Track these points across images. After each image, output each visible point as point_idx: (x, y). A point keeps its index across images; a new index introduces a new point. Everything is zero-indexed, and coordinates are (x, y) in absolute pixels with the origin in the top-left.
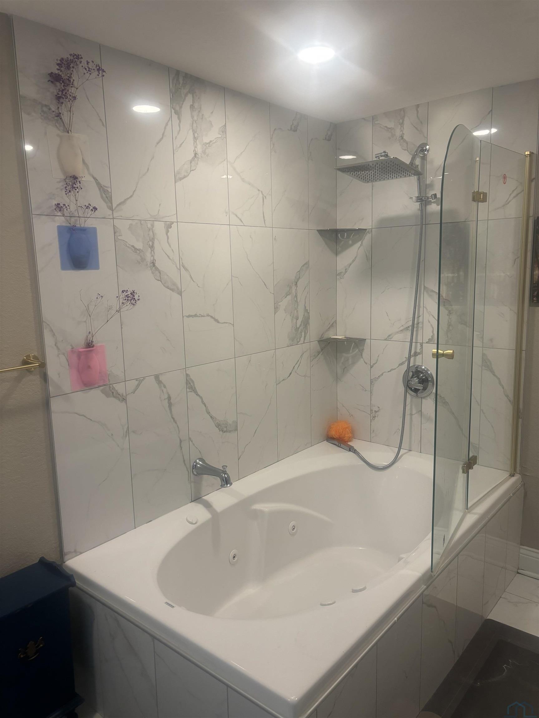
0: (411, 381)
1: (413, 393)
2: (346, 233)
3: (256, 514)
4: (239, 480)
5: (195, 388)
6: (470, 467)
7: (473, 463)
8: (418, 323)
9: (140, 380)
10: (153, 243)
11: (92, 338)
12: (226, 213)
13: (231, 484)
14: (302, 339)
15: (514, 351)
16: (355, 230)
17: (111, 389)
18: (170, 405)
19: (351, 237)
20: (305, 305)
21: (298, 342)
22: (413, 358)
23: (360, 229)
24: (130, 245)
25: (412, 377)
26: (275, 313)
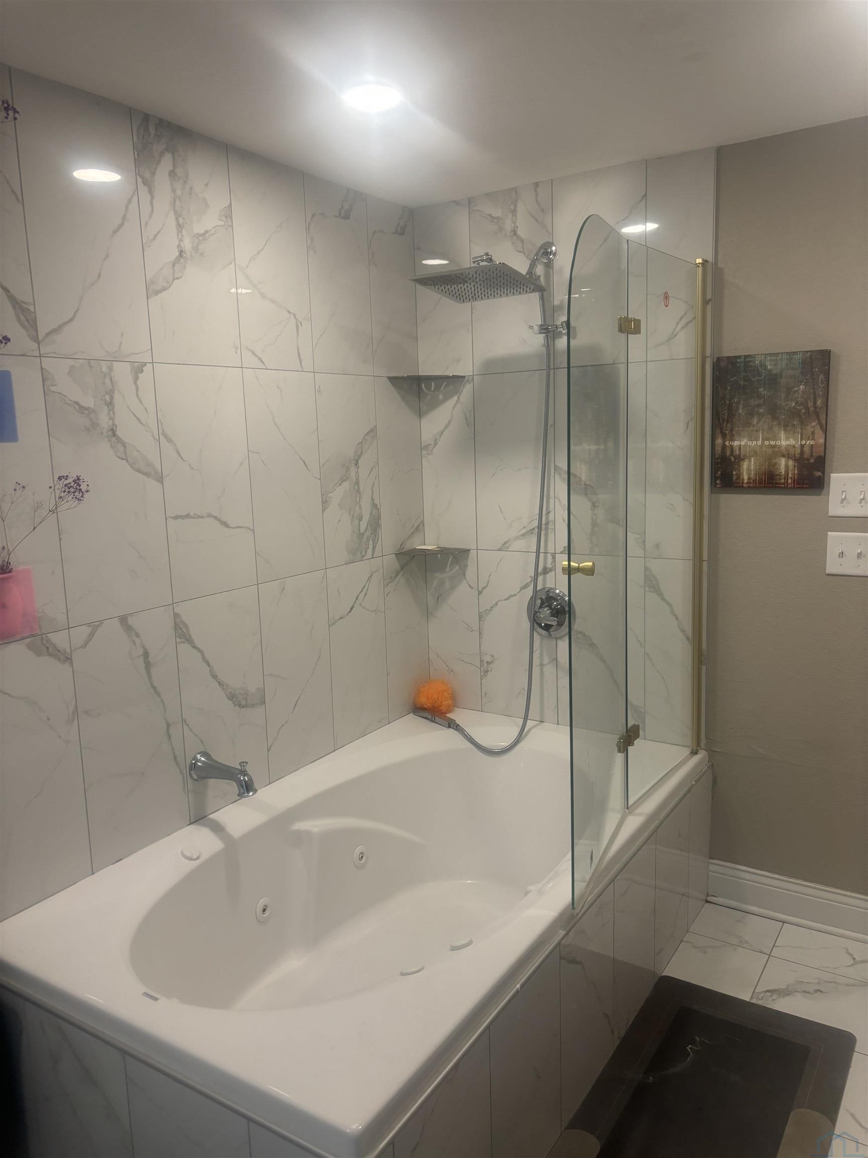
0: (540, 612)
1: (544, 632)
2: (433, 384)
3: (300, 838)
4: (270, 784)
5: (190, 636)
6: (629, 743)
7: (633, 736)
8: (547, 524)
9: (96, 625)
10: (112, 398)
11: (7, 558)
12: (236, 348)
13: (255, 791)
14: (370, 551)
15: (691, 561)
16: (447, 377)
17: (44, 641)
18: (148, 666)
19: (442, 388)
20: (372, 496)
21: (363, 557)
22: (542, 576)
23: (454, 377)
24: (72, 401)
25: (541, 607)
26: (323, 511)
